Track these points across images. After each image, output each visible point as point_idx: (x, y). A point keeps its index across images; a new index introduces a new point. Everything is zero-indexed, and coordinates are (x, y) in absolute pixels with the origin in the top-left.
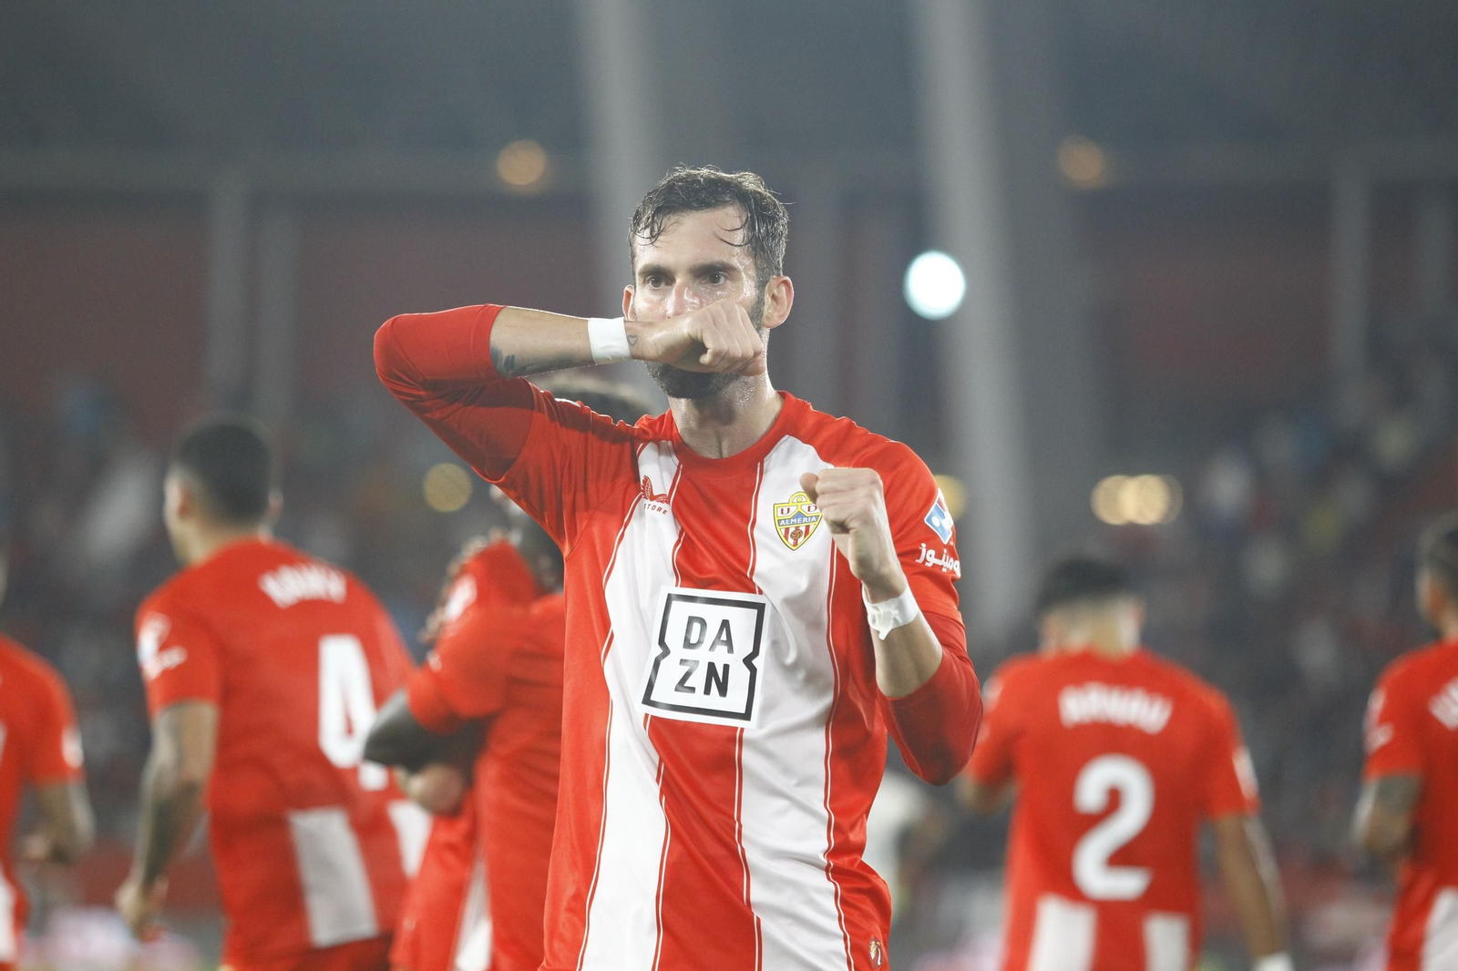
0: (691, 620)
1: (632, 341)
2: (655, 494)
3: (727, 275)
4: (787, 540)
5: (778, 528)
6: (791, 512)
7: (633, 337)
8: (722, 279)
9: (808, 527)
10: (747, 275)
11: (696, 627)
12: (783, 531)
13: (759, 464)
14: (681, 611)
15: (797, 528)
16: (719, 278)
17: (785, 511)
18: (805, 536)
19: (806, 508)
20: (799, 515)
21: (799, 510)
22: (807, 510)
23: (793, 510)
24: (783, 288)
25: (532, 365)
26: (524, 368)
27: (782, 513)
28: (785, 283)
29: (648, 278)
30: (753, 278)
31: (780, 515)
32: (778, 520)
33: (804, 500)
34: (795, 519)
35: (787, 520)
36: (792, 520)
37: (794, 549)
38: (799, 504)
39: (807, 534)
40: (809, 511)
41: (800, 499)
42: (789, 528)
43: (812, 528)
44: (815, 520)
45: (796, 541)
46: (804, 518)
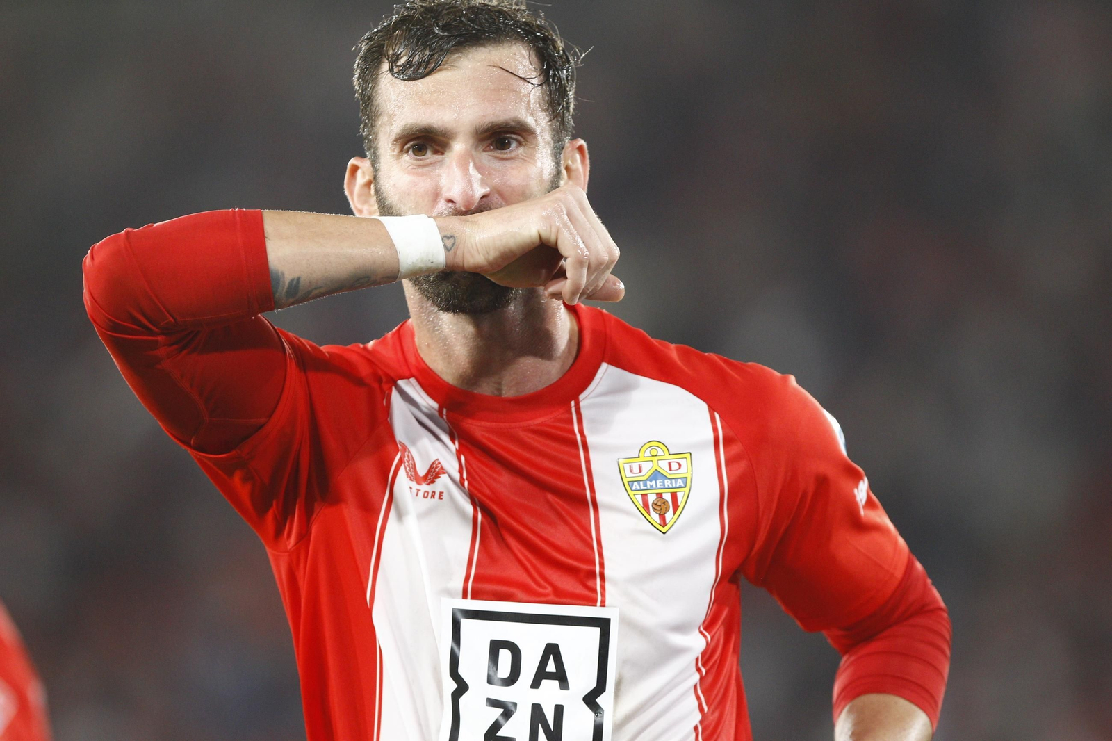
0: (496, 646)
1: (449, 243)
3: (519, 138)
4: (649, 514)
5: (632, 494)
6: (644, 471)
7: (449, 238)
8: (514, 145)
9: (674, 496)
10: (543, 139)
11: (505, 656)
12: (639, 498)
14: (477, 635)
15: (660, 496)
16: (509, 144)
17: (636, 469)
18: (674, 513)
19: (664, 465)
20: (656, 475)
21: (656, 467)
22: (667, 468)
23: (647, 468)
24: (578, 156)
25: (320, 287)
26: (310, 292)
27: (632, 472)
28: (580, 149)
29: (408, 145)
30: (549, 143)
31: (629, 474)
32: (628, 482)
33: (660, 452)
34: (654, 482)
35: (641, 483)
36: (648, 483)
37: (664, 530)
38: (655, 459)
39: (676, 507)
40: (670, 470)
41: (654, 453)
42: (646, 494)
43: (680, 497)
44: (683, 485)
45: (662, 517)
46: (666, 481)
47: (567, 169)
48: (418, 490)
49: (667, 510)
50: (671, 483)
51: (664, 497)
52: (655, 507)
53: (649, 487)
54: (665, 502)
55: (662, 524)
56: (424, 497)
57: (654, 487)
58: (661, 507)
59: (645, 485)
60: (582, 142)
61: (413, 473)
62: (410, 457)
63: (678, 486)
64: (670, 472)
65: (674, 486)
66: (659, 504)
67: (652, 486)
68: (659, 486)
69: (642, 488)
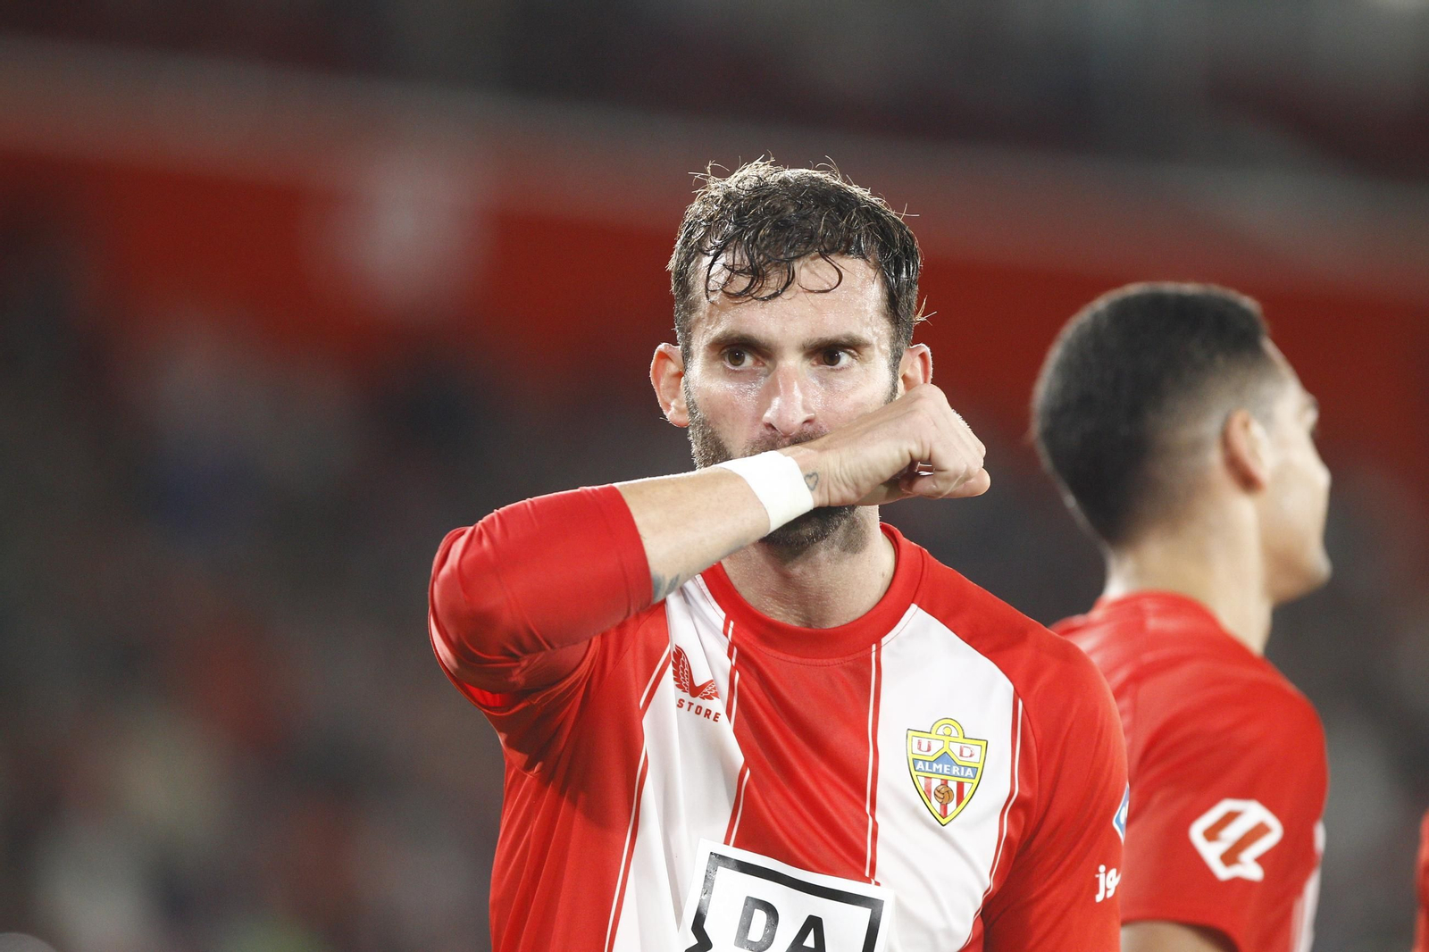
0: (751, 905)
1: (812, 482)
2: (698, 683)
3: (851, 351)
4: (929, 800)
5: (914, 773)
6: (934, 750)
7: (812, 476)
8: (844, 359)
9: (960, 786)
10: (880, 350)
12: (923, 781)
13: (874, 647)
15: (945, 782)
16: (839, 358)
17: (924, 747)
18: (958, 803)
19: (955, 748)
20: (944, 758)
21: (946, 749)
22: (958, 752)
23: (937, 747)
24: (918, 364)
27: (920, 749)
28: (923, 356)
29: (725, 350)
30: (887, 354)
31: (916, 750)
32: (914, 759)
33: (954, 733)
34: (940, 766)
35: (927, 763)
36: (935, 765)
37: (943, 821)
38: (947, 739)
39: (960, 798)
40: (961, 755)
41: (947, 731)
42: (931, 778)
43: (967, 788)
44: (972, 776)
45: (944, 808)
46: (954, 767)
47: (904, 378)
48: (691, 704)
49: (950, 800)
50: (960, 771)
51: (949, 785)
52: (937, 793)
53: (934, 770)
54: (949, 791)
55: (943, 814)
56: (696, 712)
57: (941, 771)
58: (944, 795)
59: (931, 767)
60: (926, 349)
61: (688, 683)
62: (686, 663)
63: (966, 775)
64: (961, 758)
65: (962, 774)
66: (943, 791)
67: (937, 770)
68: (945, 772)
69: (927, 769)
